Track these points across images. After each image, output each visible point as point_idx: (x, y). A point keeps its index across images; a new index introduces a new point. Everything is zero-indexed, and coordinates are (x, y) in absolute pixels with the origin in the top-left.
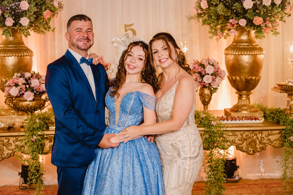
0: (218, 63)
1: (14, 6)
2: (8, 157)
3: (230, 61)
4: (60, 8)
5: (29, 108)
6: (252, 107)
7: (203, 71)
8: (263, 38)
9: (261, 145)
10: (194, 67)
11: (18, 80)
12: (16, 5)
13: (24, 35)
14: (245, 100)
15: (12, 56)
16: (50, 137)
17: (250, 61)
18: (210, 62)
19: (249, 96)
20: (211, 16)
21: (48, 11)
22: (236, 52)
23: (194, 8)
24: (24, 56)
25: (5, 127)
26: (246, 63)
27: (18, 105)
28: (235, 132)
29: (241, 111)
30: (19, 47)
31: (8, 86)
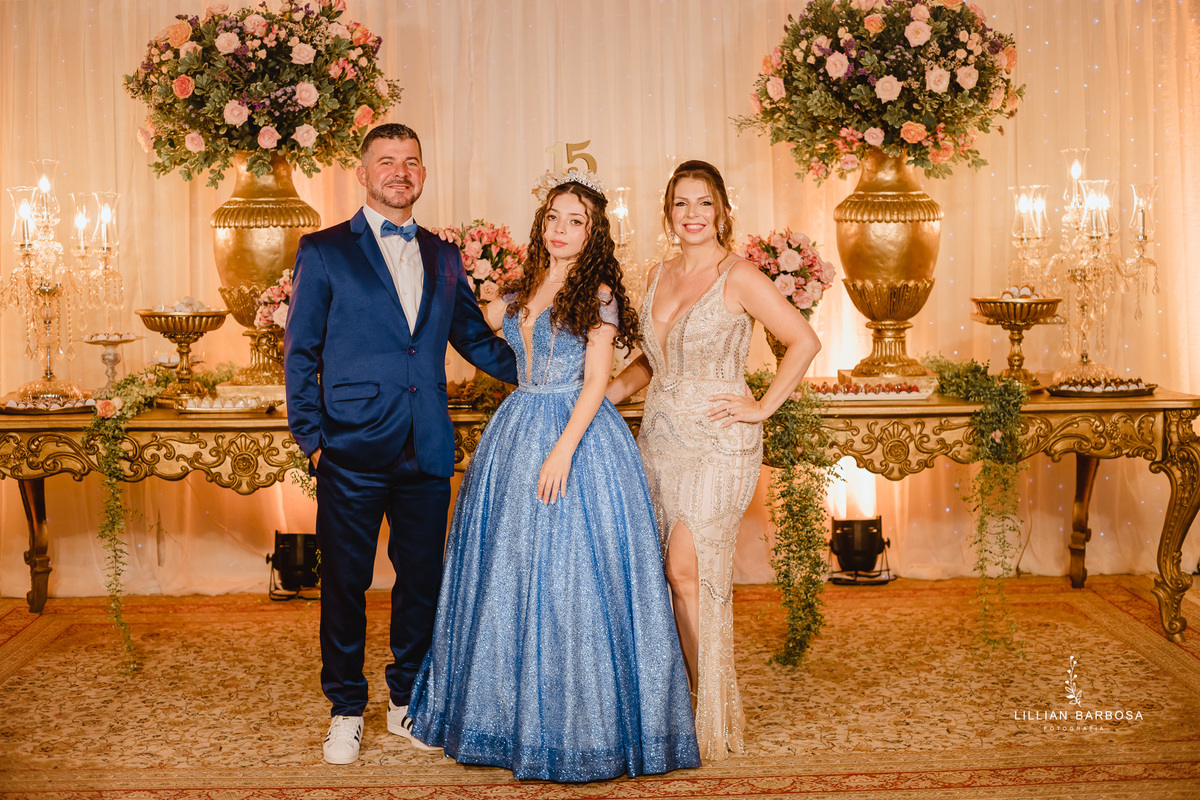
0: (814, 245)
2: (269, 483)
3: (850, 238)
4: (392, 97)
6: (912, 363)
7: (773, 265)
8: (947, 175)
9: (922, 454)
10: (750, 256)
12: (285, 94)
13: (304, 171)
14: (890, 343)
15: (268, 227)
17: (900, 238)
18: (791, 242)
19: (902, 335)
20: (796, 119)
21: (365, 107)
22: (862, 215)
23: (753, 97)
24: (300, 227)
25: (262, 408)
26: (890, 242)
28: (853, 421)
29: (878, 374)
30: (285, 202)
31: (266, 304)
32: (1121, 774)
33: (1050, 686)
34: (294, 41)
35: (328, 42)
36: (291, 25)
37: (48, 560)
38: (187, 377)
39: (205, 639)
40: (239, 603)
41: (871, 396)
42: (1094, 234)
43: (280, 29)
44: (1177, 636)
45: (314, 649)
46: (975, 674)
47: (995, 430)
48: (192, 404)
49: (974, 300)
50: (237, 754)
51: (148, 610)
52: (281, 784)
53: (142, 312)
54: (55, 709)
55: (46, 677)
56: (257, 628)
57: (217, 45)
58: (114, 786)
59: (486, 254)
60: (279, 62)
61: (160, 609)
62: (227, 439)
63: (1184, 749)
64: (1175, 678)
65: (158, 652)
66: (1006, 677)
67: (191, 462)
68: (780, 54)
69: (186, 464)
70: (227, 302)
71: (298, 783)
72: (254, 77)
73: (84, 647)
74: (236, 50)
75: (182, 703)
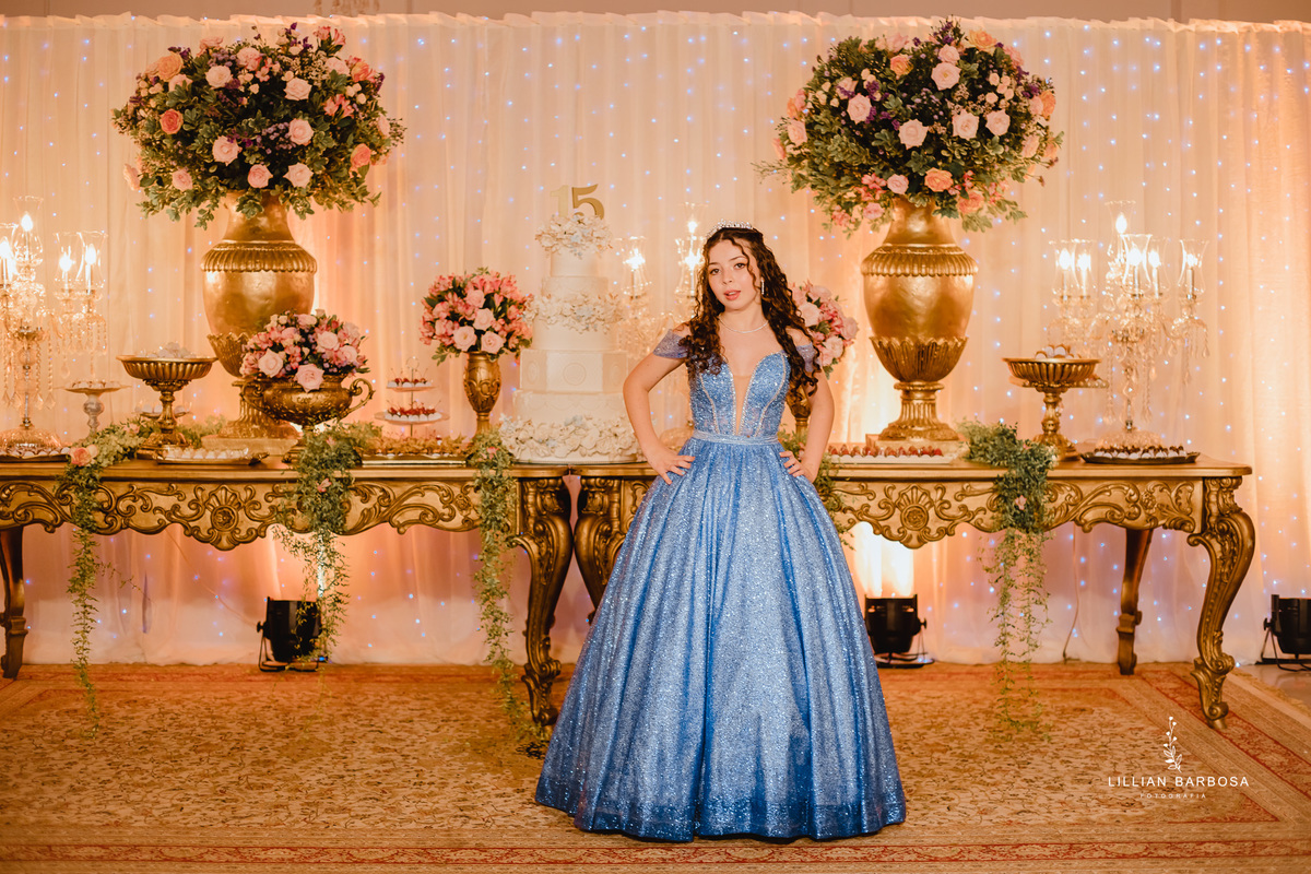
0: (836, 299)
2: (250, 539)
3: (877, 293)
4: (394, 136)
5: (309, 412)
6: (942, 427)
8: (985, 228)
9: (942, 521)
11: (281, 332)
12: (278, 130)
13: (297, 211)
14: (919, 406)
15: (259, 271)
16: (363, 486)
18: (810, 295)
19: (932, 397)
20: (819, 165)
21: (362, 146)
23: (776, 142)
24: (294, 272)
25: (244, 460)
26: (919, 298)
27: (280, 403)
28: (869, 484)
29: (904, 438)
30: (278, 245)
31: (252, 350)
32: (1120, 852)
33: (1070, 768)
34: (288, 76)
35: (324, 77)
36: (286, 59)
37: (24, 622)
38: (171, 427)
39: (183, 706)
40: (226, 673)
41: (891, 459)
42: (1137, 291)
43: (274, 63)
44: (1218, 723)
45: (297, 718)
46: (992, 756)
47: (1019, 496)
48: (172, 453)
49: (1006, 360)
50: (198, 814)
51: (129, 678)
52: (238, 843)
53: (123, 358)
54: (16, 768)
55: (11, 738)
56: (241, 697)
57: (208, 78)
58: (65, 841)
59: (488, 304)
60: (273, 98)
61: (142, 677)
62: (207, 492)
63: (1193, 830)
64: (1205, 763)
65: (133, 718)
66: (1024, 759)
67: (168, 514)
68: (804, 97)
69: (163, 517)
70: (216, 350)
71: (256, 842)
72: (248, 112)
73: (55, 711)
74: (227, 84)
75: (149, 766)
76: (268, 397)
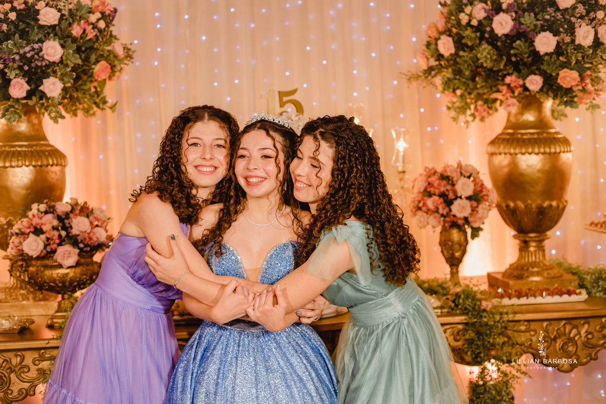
0: (478, 173)
1: (29, 52)
2: (21, 398)
3: (504, 167)
4: (126, 57)
5: (67, 284)
6: (551, 267)
7: (450, 192)
9: (587, 349)
10: (429, 184)
11: (41, 219)
12: (33, 49)
13: (51, 118)
14: (535, 252)
15: (21, 167)
17: (547, 167)
19: (543, 245)
20: (462, 71)
21: (103, 63)
22: (514, 149)
23: (421, 55)
24: (49, 167)
25: (13, 329)
27: (42, 277)
28: (532, 323)
29: (528, 277)
30: (36, 145)
31: (17, 234)
34: (40, 5)
35: (71, 6)
60: (28, 24)
68: (445, 19)
72: (8, 36)
76: (32, 273)
